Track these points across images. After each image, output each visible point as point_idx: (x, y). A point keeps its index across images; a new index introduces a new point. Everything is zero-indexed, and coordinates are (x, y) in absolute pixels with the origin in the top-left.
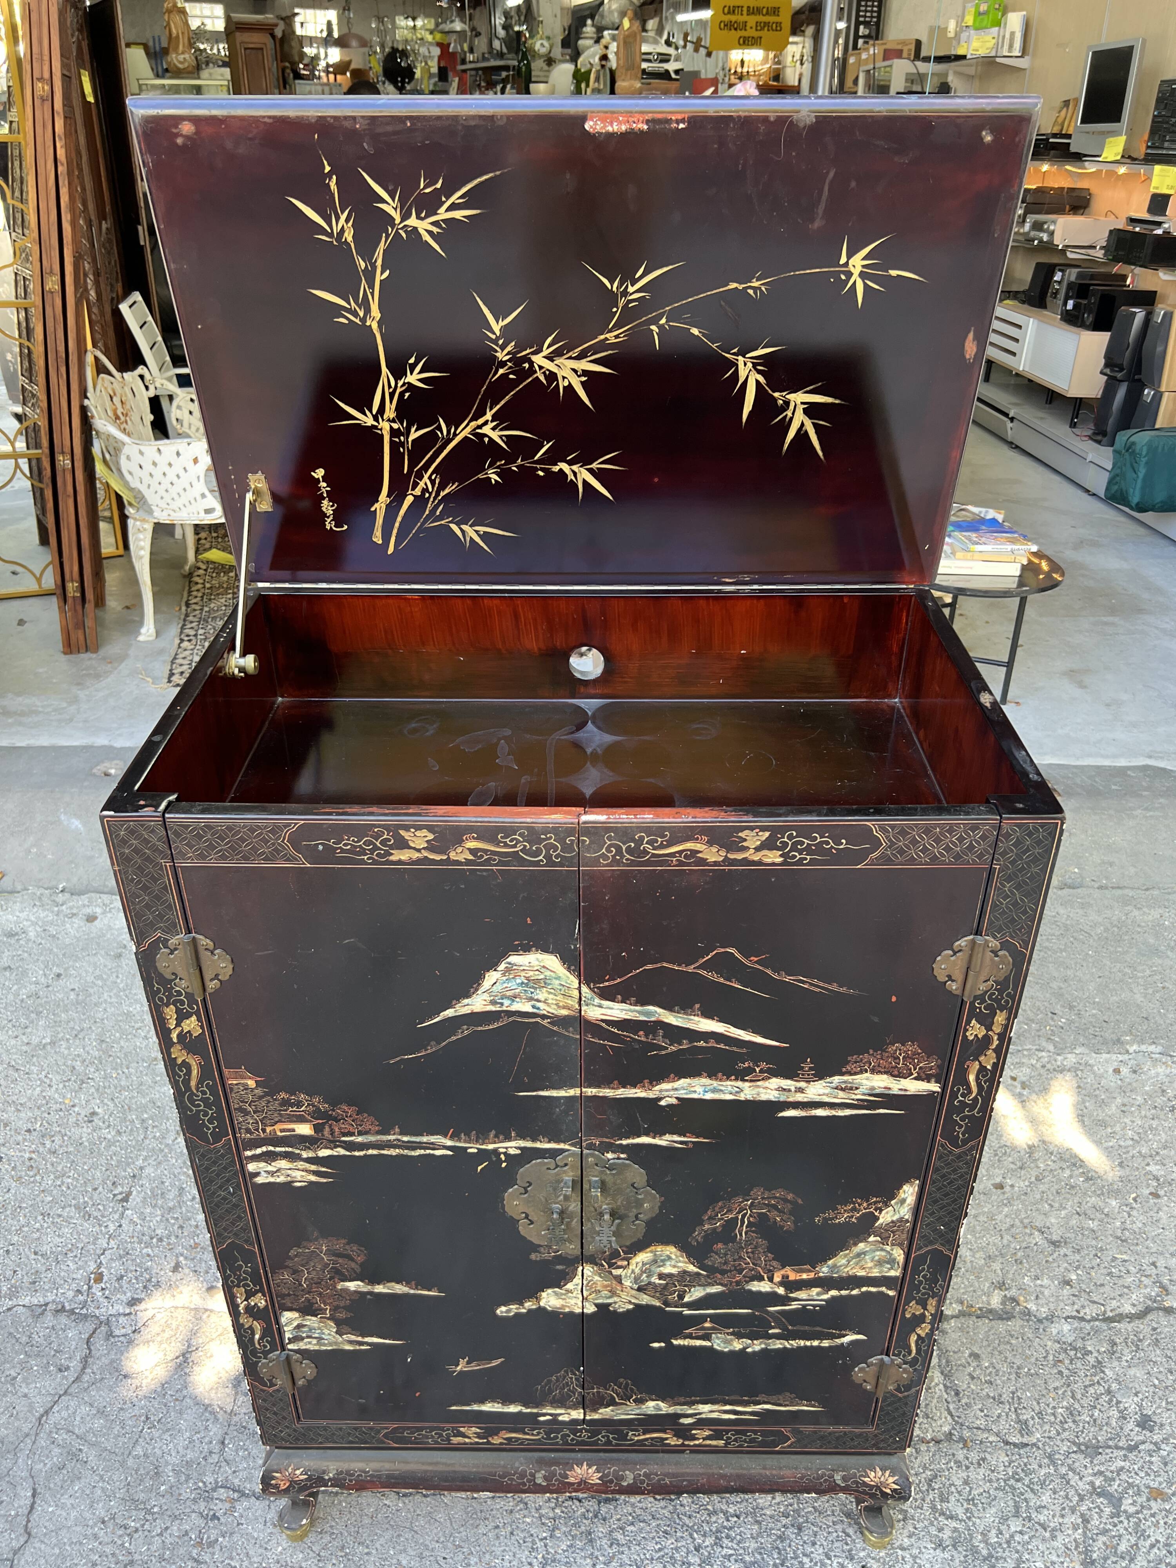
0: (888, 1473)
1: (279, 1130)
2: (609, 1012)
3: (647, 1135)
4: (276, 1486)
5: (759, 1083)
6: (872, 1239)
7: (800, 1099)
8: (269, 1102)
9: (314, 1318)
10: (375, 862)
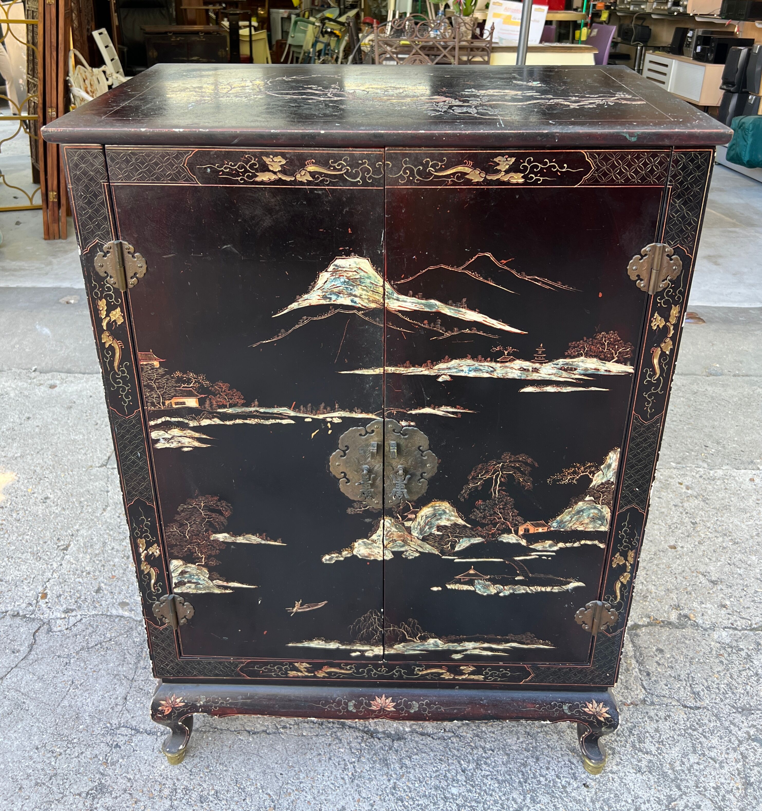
0: (601, 705)
1: (174, 403)
2: (404, 304)
3: (429, 406)
4: (162, 712)
5: (507, 364)
6: (588, 498)
7: (535, 378)
8: (168, 379)
9: (193, 566)
10: (246, 183)
